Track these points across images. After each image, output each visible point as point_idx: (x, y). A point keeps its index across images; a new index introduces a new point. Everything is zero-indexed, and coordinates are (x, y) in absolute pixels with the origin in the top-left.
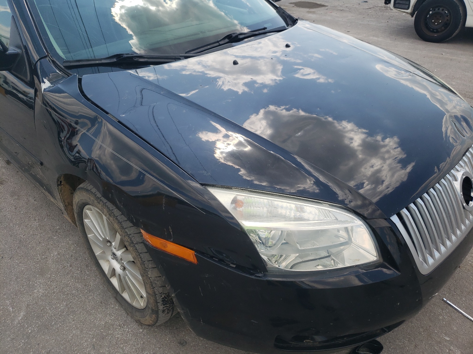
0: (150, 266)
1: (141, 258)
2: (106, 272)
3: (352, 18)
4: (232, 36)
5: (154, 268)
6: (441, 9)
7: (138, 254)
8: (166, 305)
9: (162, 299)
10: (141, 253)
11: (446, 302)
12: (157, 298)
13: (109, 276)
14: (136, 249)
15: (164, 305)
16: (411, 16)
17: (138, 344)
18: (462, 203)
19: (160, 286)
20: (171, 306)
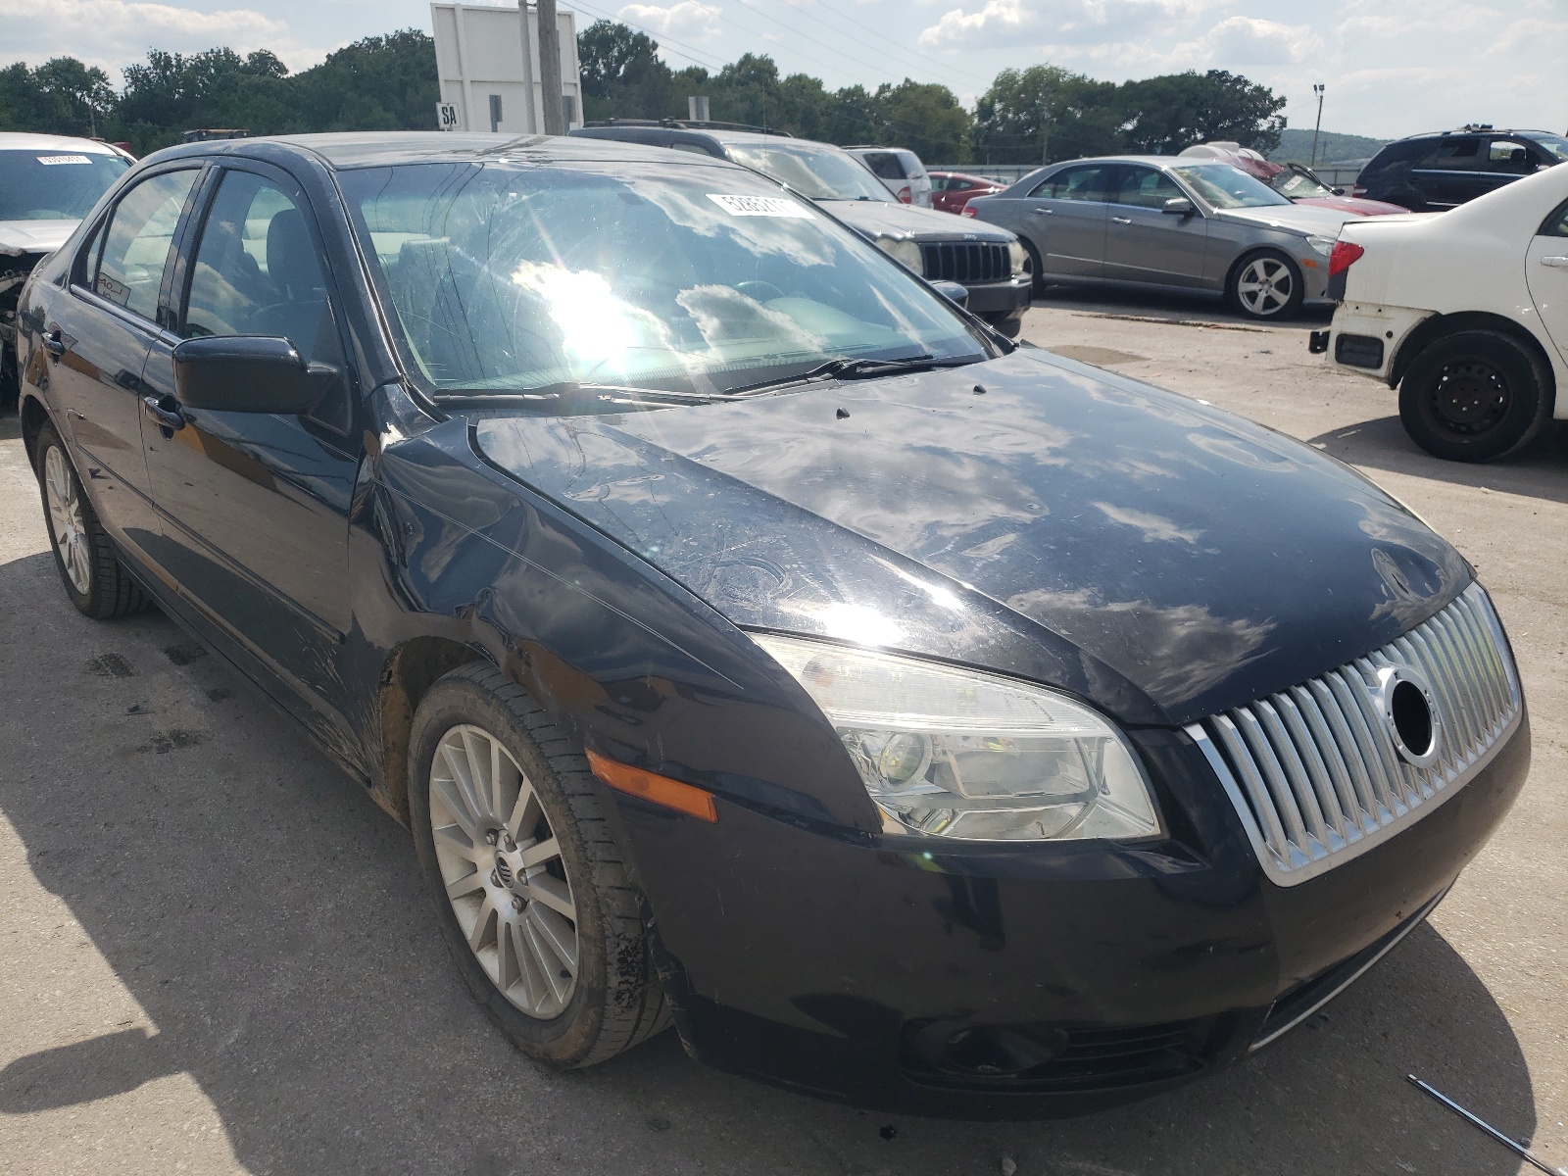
0: (599, 855)
1: (578, 831)
2: (469, 935)
3: (1222, 390)
4: (841, 366)
5: (609, 862)
6: (1475, 368)
7: (573, 822)
8: (627, 977)
9: (620, 953)
10: (581, 820)
11: (1415, 1084)
12: (609, 950)
13: (474, 946)
14: (570, 809)
15: (623, 974)
16: (1387, 386)
17: (537, 1119)
18: (1394, 744)
19: (618, 913)
20: (640, 985)
